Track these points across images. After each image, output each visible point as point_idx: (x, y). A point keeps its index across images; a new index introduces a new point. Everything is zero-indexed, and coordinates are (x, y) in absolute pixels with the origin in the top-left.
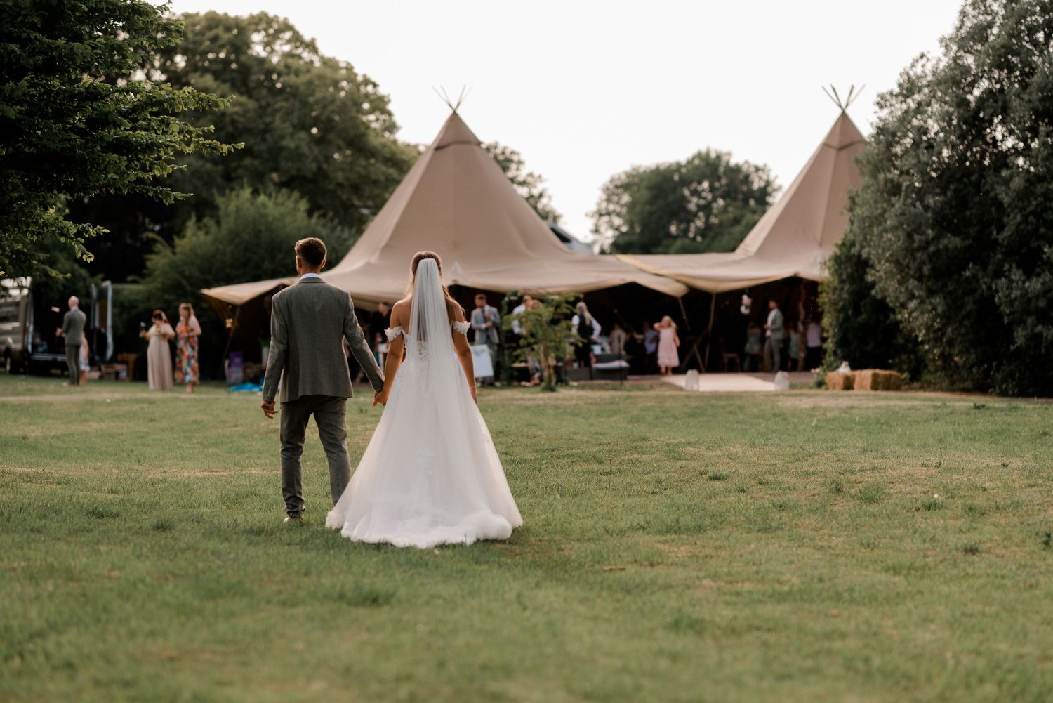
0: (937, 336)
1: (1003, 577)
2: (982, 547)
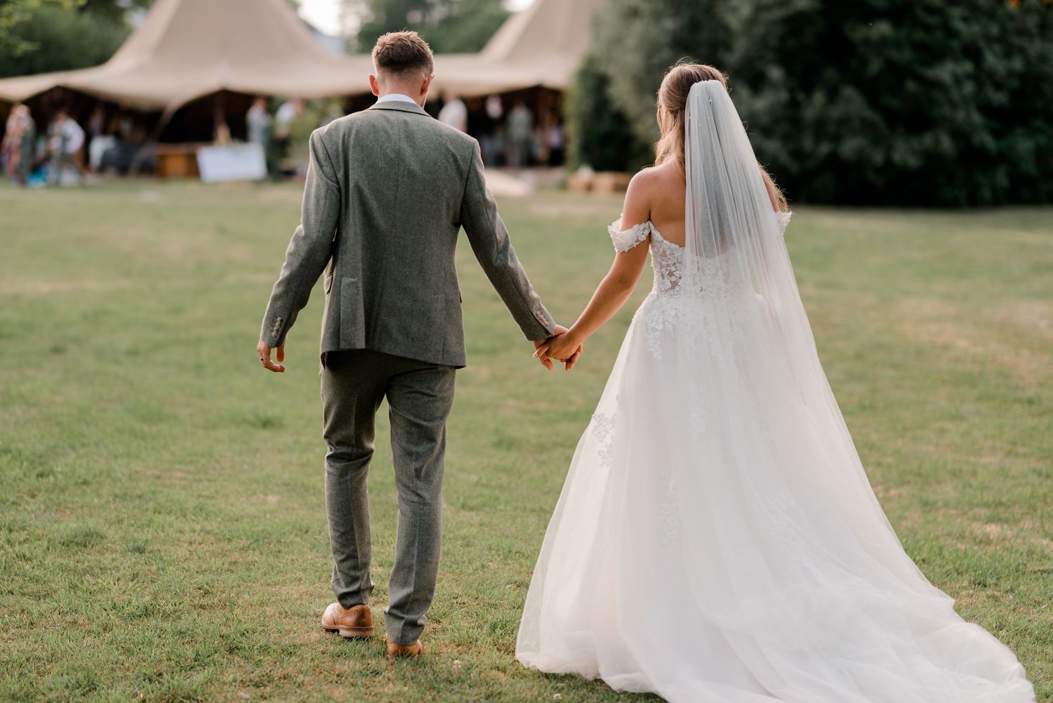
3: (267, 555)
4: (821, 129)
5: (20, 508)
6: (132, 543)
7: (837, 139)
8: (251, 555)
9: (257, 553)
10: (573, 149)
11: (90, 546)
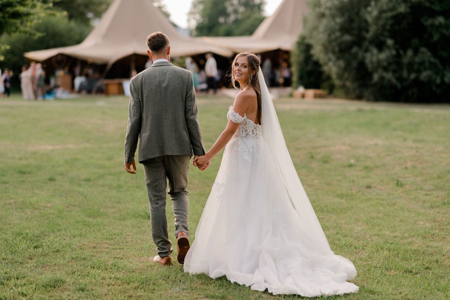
0: (340, 77)
1: (382, 200)
2: (373, 185)
3: (148, 292)
4: (411, 67)
5: (24, 266)
6: (78, 286)
7: (419, 72)
8: (139, 292)
9: (142, 290)
10: (295, 78)
11: (57, 287)
